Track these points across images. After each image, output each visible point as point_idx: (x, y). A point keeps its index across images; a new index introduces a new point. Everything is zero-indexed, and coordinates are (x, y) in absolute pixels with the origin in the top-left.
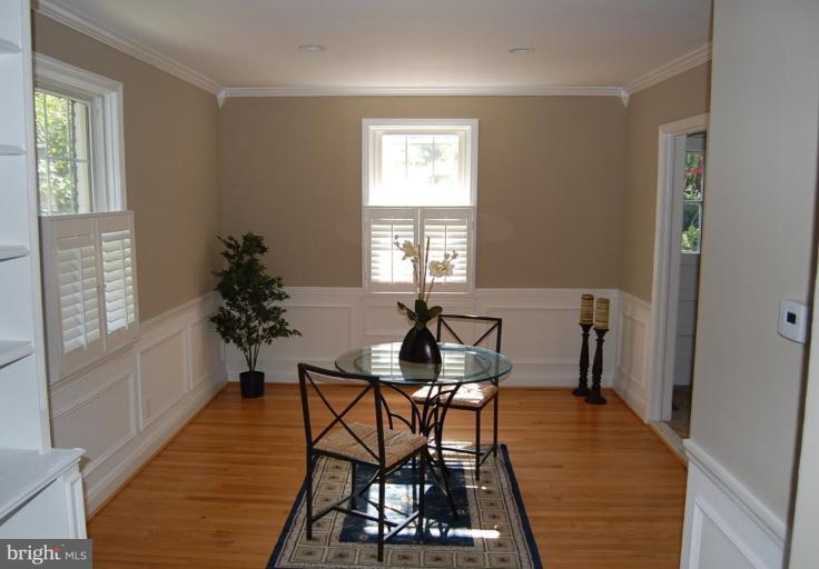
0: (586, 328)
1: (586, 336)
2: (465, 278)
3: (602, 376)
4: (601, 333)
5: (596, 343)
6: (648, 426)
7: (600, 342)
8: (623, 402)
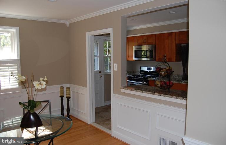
0: (62, 97)
1: (62, 100)
2: (18, 86)
3: (70, 112)
4: (68, 98)
5: (67, 102)
6: (90, 125)
7: (68, 101)
8: (77, 119)
